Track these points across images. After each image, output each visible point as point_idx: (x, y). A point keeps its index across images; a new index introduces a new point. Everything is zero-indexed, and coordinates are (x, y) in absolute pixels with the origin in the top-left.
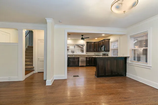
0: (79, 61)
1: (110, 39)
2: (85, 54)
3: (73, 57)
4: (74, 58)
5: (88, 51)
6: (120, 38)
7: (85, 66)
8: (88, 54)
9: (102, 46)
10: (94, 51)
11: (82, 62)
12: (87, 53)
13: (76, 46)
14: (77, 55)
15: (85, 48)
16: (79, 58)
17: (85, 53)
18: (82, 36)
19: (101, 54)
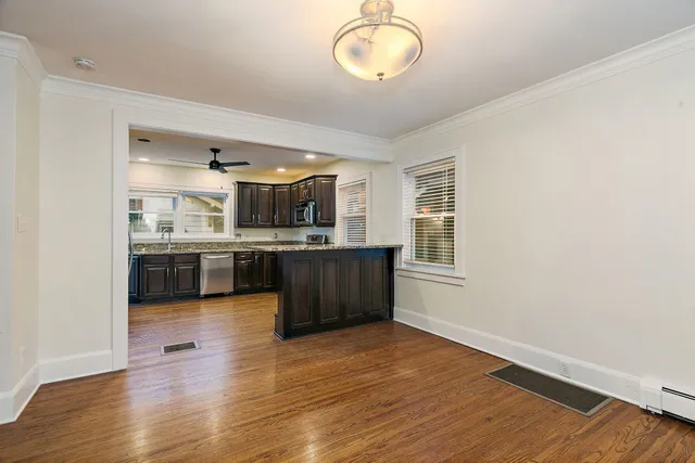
0: (196, 272)
1: (335, 176)
2: (227, 236)
3: (168, 251)
4: (171, 257)
5: (242, 222)
6: (371, 173)
7: (230, 295)
8: (243, 239)
9: (306, 205)
10: (274, 226)
11: (216, 274)
12: (241, 231)
13: (180, 198)
14: (188, 245)
15: (229, 209)
16: (198, 256)
17: (228, 234)
18: (215, 151)
19: (303, 235)
